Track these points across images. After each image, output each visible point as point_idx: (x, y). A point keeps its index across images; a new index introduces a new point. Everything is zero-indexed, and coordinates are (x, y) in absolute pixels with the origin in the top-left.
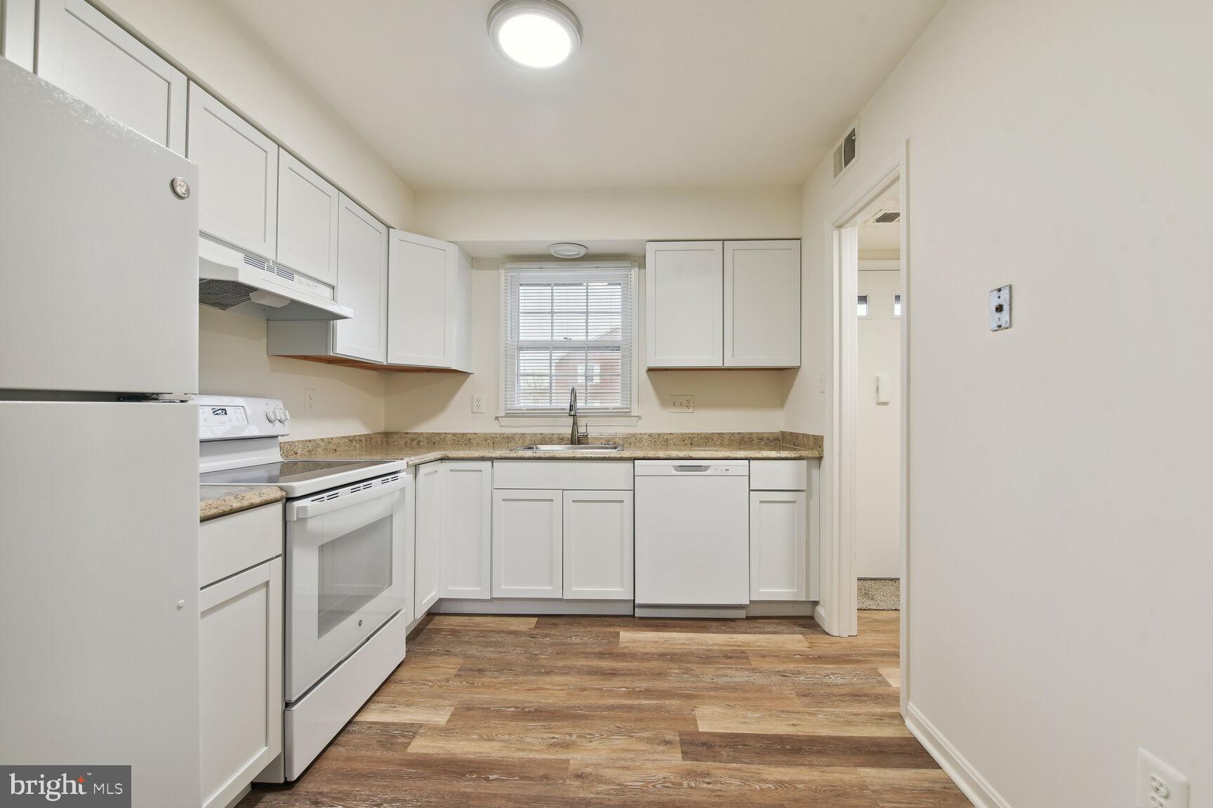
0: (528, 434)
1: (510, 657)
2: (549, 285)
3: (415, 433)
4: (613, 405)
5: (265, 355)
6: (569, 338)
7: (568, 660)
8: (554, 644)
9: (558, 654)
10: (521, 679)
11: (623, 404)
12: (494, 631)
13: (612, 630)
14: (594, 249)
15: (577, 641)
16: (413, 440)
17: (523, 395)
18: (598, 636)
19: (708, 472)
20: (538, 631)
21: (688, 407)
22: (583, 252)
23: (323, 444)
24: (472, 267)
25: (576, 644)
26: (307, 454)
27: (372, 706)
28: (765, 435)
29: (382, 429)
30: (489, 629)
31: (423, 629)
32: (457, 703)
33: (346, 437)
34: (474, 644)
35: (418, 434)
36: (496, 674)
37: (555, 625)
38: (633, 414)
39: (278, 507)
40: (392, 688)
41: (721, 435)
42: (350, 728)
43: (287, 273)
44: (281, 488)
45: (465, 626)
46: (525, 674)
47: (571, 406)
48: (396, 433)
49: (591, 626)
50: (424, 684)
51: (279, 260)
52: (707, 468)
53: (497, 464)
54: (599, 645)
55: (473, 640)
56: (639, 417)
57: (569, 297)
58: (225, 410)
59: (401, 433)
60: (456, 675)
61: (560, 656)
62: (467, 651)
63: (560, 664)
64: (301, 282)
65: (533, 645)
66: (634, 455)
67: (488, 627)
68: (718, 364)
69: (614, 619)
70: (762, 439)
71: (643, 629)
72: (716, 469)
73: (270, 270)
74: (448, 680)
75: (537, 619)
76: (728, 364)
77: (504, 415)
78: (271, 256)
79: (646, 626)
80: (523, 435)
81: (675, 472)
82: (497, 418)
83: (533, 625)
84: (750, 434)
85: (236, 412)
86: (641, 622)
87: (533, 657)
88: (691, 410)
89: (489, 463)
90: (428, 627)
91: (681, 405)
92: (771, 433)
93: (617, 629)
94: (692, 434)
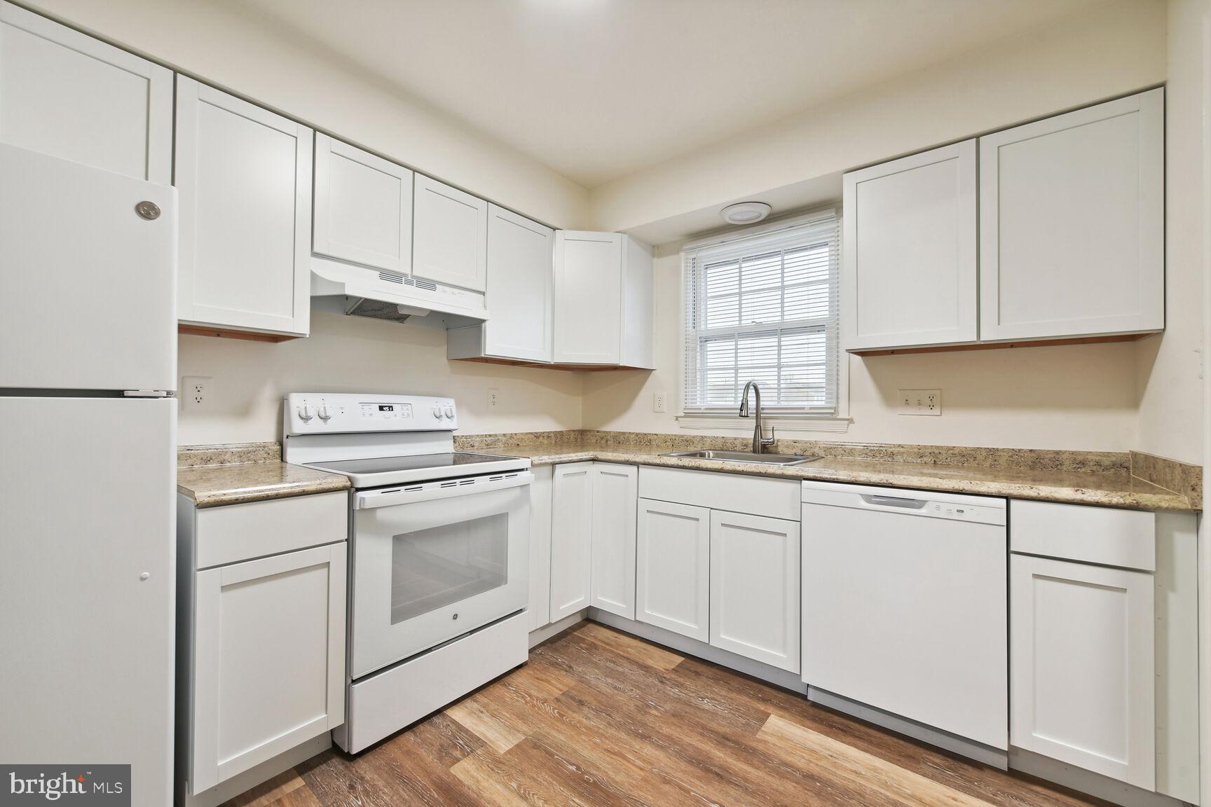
0: (709, 437)
1: (621, 698)
2: (736, 262)
3: (604, 432)
4: (810, 403)
5: (446, 360)
6: (758, 321)
7: (678, 730)
8: (678, 700)
9: (674, 715)
10: (612, 731)
11: (829, 403)
12: (628, 659)
13: (762, 708)
14: (780, 203)
15: (706, 707)
16: (602, 438)
17: (711, 392)
18: (738, 710)
19: (923, 511)
20: (673, 676)
21: (931, 407)
22: (764, 212)
23: (504, 439)
24: (653, 256)
25: (703, 710)
26: (485, 447)
27: (469, 703)
28: (1090, 457)
29: (579, 426)
30: (626, 655)
31: (570, 633)
32: (531, 733)
33: (532, 434)
34: (599, 669)
35: (607, 432)
36: (591, 714)
37: (697, 674)
38: (840, 416)
39: (344, 496)
40: (498, 690)
41: (992, 452)
42: (436, 720)
43: (428, 284)
44: (350, 479)
45: (608, 644)
46: (619, 726)
47: (742, 404)
48: (589, 431)
49: (739, 691)
50: (523, 697)
51: (414, 274)
52: (921, 504)
53: (643, 470)
54: (730, 723)
55: (602, 663)
56: (851, 421)
57: (763, 273)
58: (392, 407)
59: (594, 431)
60: (556, 698)
61: (673, 719)
62: (586, 674)
63: (666, 730)
64: (444, 291)
65: (654, 691)
66: (800, 473)
67: (628, 652)
68: (969, 337)
69: (774, 692)
70: (1083, 464)
71: (808, 723)
72: (938, 508)
73: (409, 283)
74: (545, 701)
75: (682, 659)
76: (988, 336)
77: (683, 415)
78: (408, 271)
79: (814, 719)
80: (702, 437)
81: (864, 504)
82: (677, 418)
83: (673, 667)
84: (1058, 453)
85: (403, 409)
86: (812, 711)
87: (644, 708)
88: (936, 411)
89: (635, 468)
90: (575, 633)
91: (920, 404)
92: (1108, 455)
93: (770, 709)
94: (937, 447)
